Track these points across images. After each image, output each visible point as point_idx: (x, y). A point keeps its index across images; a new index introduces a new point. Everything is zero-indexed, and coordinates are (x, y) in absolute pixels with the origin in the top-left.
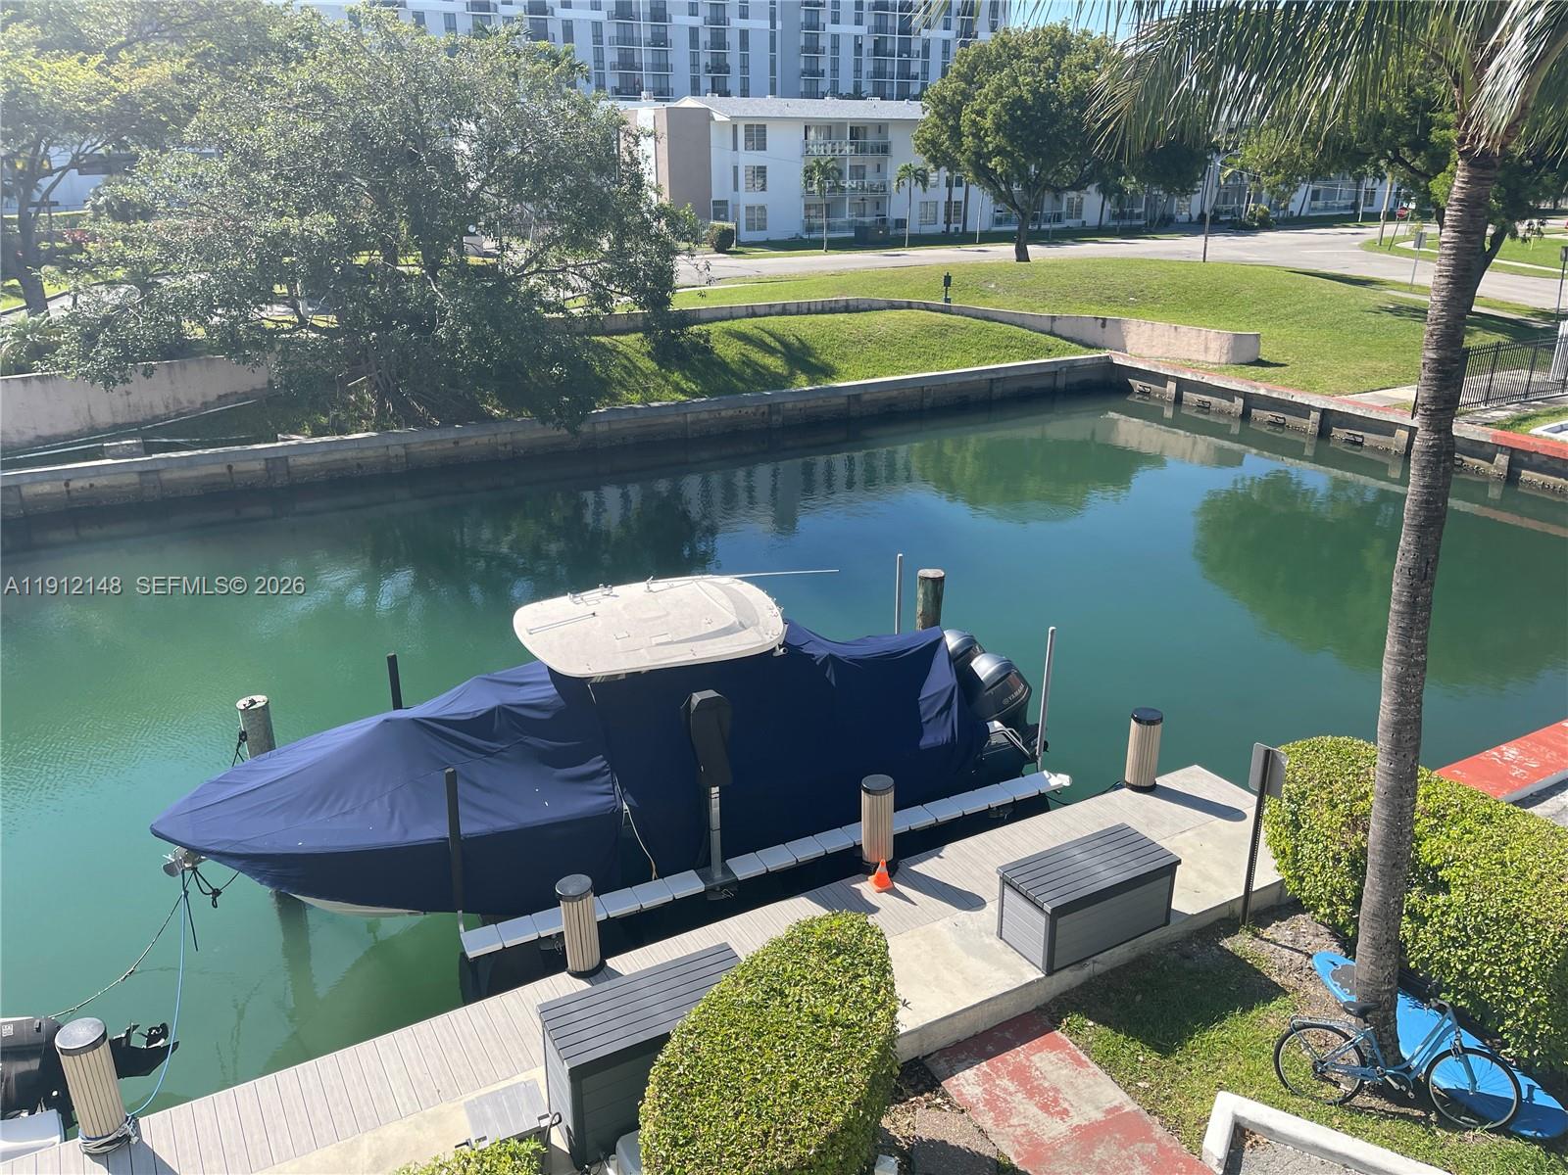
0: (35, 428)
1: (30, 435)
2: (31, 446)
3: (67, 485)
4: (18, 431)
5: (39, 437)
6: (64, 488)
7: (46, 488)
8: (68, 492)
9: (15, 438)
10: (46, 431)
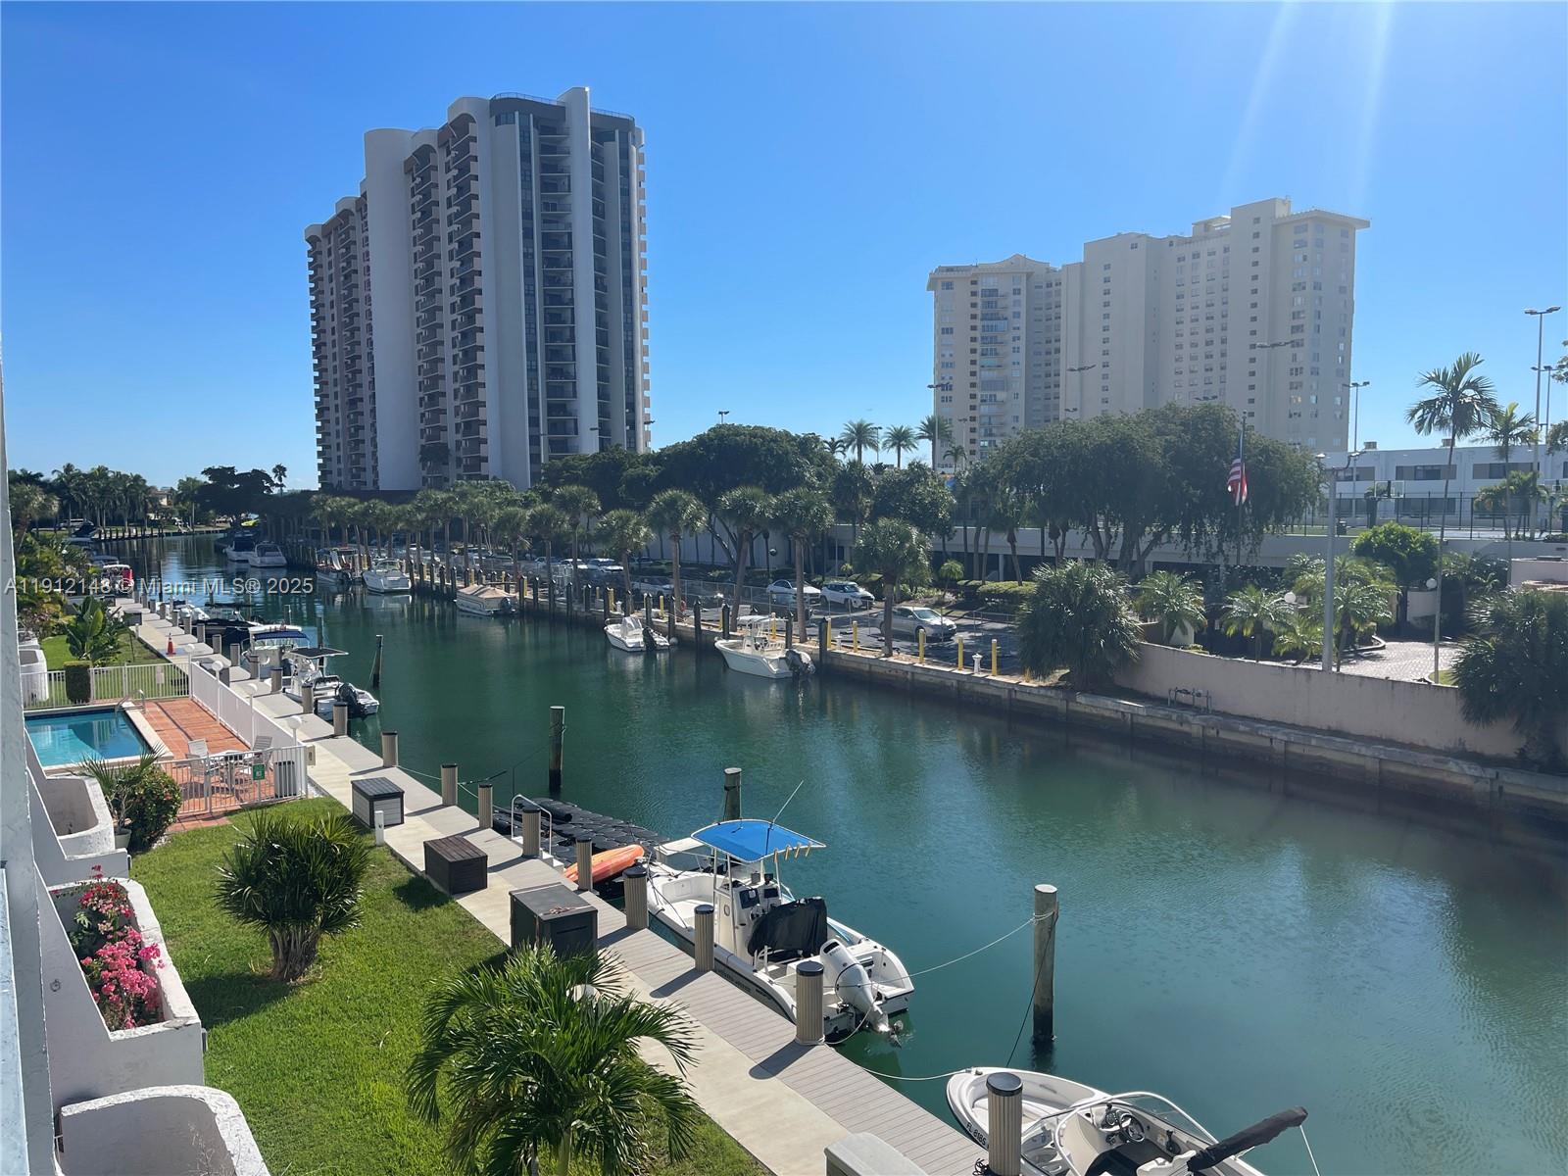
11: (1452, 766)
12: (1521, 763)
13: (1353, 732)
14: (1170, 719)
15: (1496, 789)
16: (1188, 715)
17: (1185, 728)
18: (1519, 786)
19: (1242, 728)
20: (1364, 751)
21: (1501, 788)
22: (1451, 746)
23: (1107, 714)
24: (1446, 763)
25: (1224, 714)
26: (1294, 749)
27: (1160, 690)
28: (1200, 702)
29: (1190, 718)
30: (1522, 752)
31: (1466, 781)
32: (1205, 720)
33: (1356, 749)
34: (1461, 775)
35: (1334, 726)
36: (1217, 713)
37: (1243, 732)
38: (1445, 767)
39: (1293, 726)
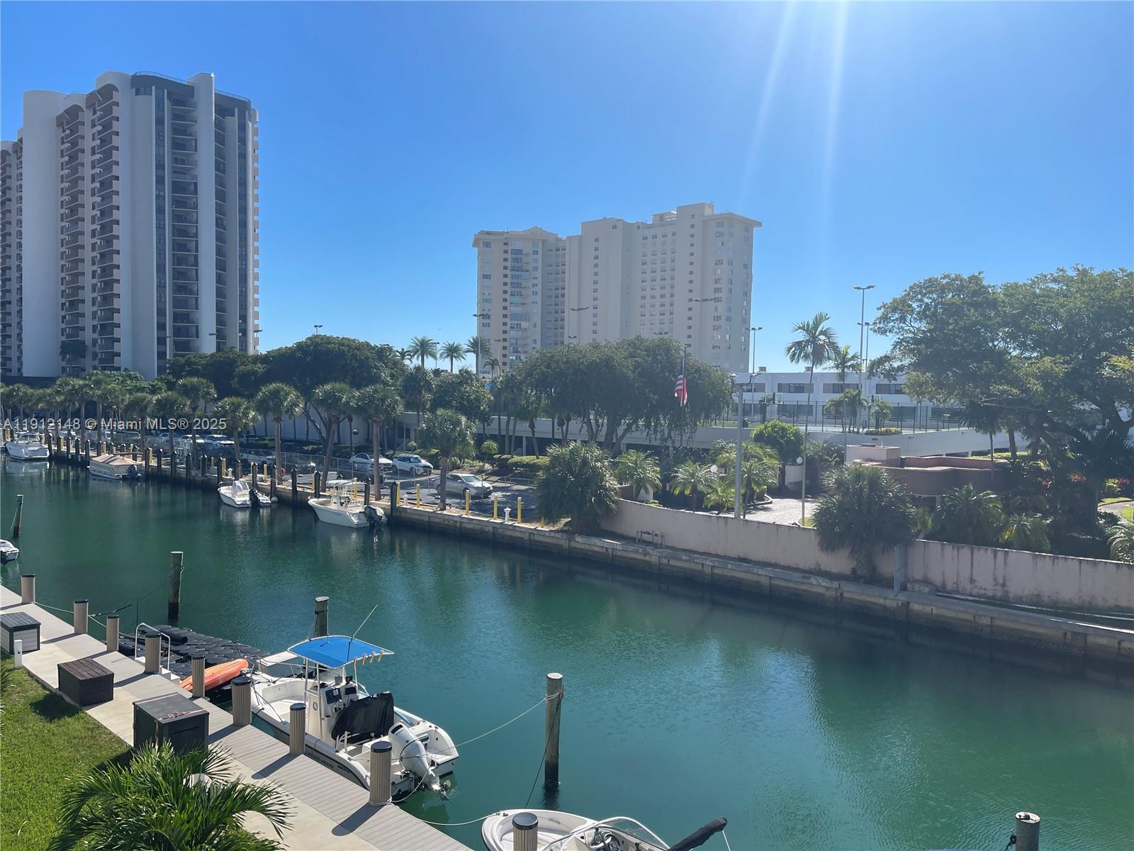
0: (1116, 599)
1: (1111, 603)
2: (1109, 611)
3: (1119, 643)
4: (1104, 599)
5: (1118, 606)
6: (1117, 645)
7: (1104, 641)
8: (1119, 649)
9: (1101, 604)
10: (1123, 603)
11: (813, 581)
12: (854, 577)
13: (753, 559)
14: (637, 552)
15: (839, 595)
16: (649, 549)
17: (647, 558)
18: (853, 593)
19: (684, 557)
20: (760, 571)
21: (842, 594)
22: (812, 567)
23: (596, 549)
24: (809, 578)
25: (672, 548)
26: (717, 571)
27: (632, 532)
28: (657, 540)
29: (651, 551)
30: (854, 571)
31: (821, 590)
32: (660, 553)
33: (755, 571)
34: (818, 586)
35: (742, 555)
36: (668, 547)
37: (686, 561)
38: (808, 581)
39: (717, 556)
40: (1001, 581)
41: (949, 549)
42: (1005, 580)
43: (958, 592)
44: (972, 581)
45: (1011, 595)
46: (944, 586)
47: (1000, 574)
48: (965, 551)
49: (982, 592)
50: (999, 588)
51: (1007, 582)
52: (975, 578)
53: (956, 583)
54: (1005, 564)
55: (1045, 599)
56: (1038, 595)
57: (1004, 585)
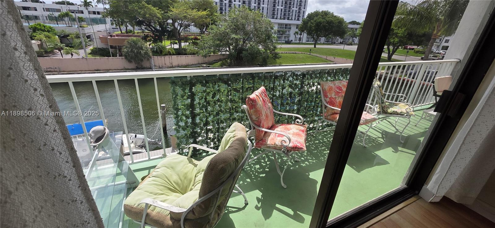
40: (171, 63)
41: (159, 57)
42: (172, 62)
43: (163, 67)
44: (165, 64)
45: (173, 66)
46: (159, 66)
47: (171, 62)
48: (163, 58)
49: (168, 66)
50: (171, 65)
51: (173, 63)
52: (166, 63)
53: (162, 65)
54: (171, 59)
55: (180, 65)
56: (179, 65)
57: (172, 64)
